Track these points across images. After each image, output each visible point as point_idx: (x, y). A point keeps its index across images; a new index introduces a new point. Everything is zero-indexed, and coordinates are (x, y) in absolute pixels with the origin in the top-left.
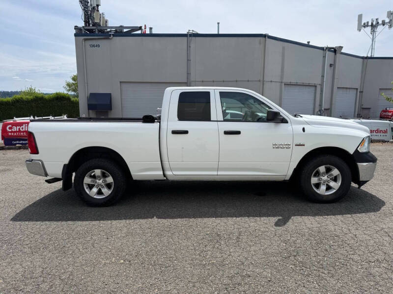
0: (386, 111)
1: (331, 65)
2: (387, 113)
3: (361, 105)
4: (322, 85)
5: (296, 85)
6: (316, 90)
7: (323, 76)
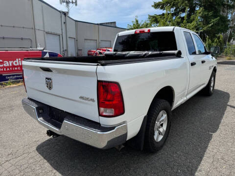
0: (90, 51)
1: (64, 23)
2: (91, 52)
3: (77, 48)
4: (62, 35)
5: (51, 34)
6: (60, 37)
7: (62, 29)
